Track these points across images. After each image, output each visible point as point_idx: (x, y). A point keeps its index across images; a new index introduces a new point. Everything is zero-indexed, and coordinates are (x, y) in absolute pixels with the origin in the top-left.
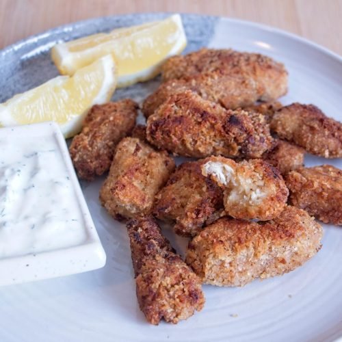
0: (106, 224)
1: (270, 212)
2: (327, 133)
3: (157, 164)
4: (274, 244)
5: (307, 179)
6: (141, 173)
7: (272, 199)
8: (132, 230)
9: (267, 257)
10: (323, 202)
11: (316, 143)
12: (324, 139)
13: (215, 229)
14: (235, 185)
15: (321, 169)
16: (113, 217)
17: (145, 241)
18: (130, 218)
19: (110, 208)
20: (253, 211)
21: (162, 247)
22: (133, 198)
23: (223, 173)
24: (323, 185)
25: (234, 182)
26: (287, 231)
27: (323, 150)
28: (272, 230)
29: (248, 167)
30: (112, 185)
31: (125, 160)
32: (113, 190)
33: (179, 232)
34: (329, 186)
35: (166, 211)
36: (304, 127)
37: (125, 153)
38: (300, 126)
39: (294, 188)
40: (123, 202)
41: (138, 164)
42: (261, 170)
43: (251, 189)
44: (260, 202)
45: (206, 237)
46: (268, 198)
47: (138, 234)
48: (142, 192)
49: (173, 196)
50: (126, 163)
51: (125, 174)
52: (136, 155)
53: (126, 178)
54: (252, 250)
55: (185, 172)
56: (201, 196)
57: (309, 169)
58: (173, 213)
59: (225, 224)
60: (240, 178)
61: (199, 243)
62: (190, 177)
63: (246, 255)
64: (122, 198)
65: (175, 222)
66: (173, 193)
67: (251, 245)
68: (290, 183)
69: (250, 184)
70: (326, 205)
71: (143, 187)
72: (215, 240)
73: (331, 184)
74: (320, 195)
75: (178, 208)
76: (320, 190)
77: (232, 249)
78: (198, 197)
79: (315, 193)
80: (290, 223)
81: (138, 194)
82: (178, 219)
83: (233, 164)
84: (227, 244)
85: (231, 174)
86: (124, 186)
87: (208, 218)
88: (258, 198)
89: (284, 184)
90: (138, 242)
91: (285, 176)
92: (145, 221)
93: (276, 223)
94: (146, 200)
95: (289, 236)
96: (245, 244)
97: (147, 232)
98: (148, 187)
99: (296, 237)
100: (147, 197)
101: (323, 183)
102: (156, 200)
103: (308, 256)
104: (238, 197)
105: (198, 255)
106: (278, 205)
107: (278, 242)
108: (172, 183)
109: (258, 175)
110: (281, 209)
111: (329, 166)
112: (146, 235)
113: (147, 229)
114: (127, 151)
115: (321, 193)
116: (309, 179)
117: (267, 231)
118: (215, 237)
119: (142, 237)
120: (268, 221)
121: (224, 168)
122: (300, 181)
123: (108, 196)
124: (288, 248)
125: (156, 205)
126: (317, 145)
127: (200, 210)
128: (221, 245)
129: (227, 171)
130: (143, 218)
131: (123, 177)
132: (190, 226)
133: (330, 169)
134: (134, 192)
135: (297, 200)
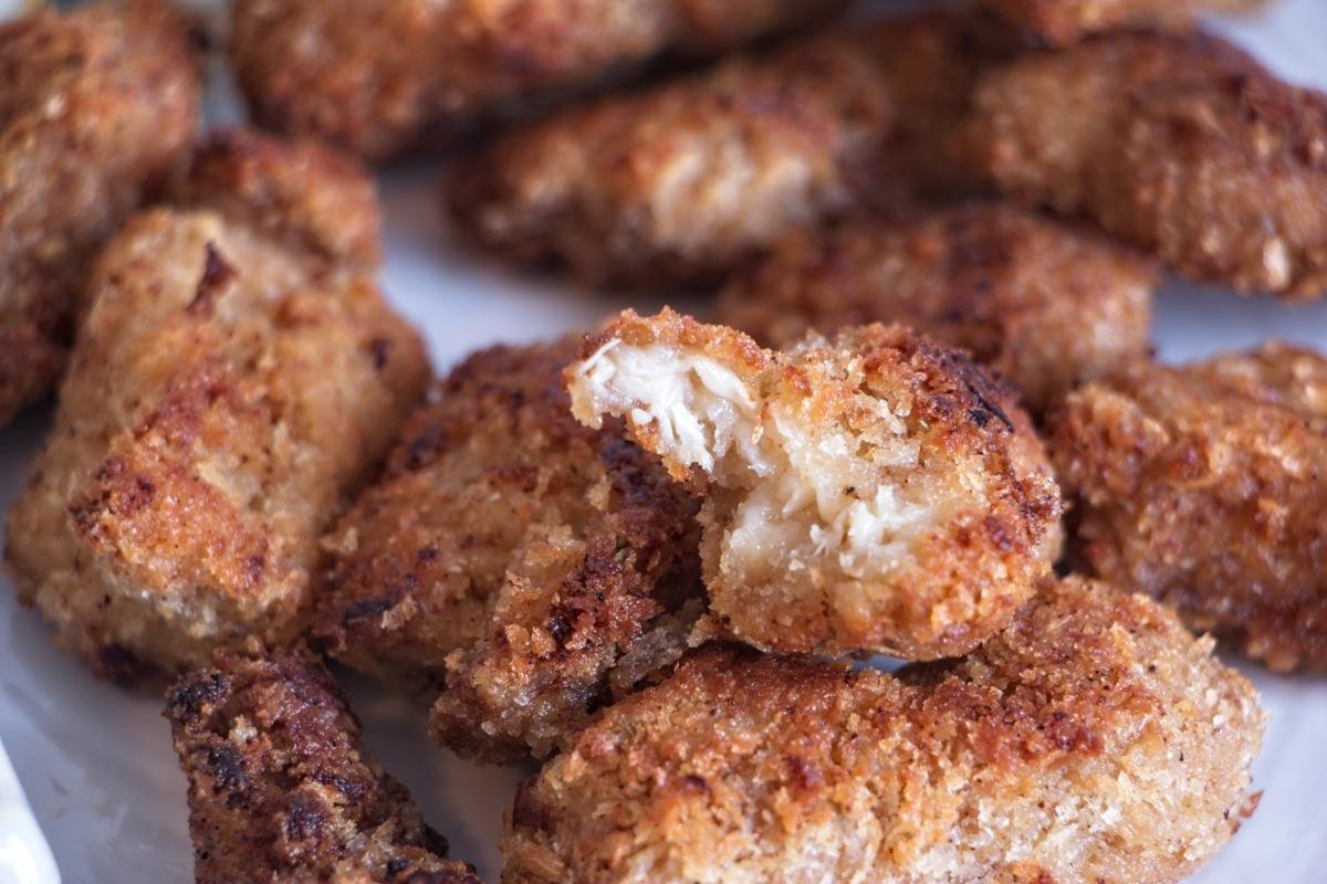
0: (46, 704)
1: (954, 610)
2: (1264, 145)
3: (328, 360)
4: (986, 789)
5: (1171, 428)
6: (237, 409)
7: (964, 539)
8: (196, 731)
9: (953, 866)
10: (1265, 554)
11: (1208, 206)
12: (1251, 180)
13: (659, 716)
14: (760, 467)
15: (1247, 372)
16: (84, 660)
17: (275, 791)
18: (184, 668)
19: (66, 616)
20: (859, 607)
21: (367, 824)
22: (202, 553)
23: (692, 407)
24: (1258, 458)
25: (750, 450)
26: (1059, 716)
27: (1250, 244)
28: (977, 713)
29: (829, 366)
30: (77, 484)
31: (148, 342)
32: (82, 511)
33: (459, 738)
34: (1292, 466)
35: (386, 621)
36: (1142, 132)
37: (145, 304)
38: (1121, 128)
39: (1100, 482)
40: (144, 578)
41: (222, 360)
42: (904, 381)
43: (850, 491)
44: (895, 559)
45: (613, 759)
46: (942, 534)
47: (234, 750)
48: (249, 518)
49: (425, 537)
50: (148, 361)
51: (152, 420)
52: (209, 312)
53: (155, 440)
54: (866, 825)
55: (489, 401)
56: (579, 535)
57: (1183, 375)
58: (427, 633)
59: (714, 686)
60: (784, 429)
61: (573, 790)
62: (515, 430)
63: (833, 853)
64: (135, 555)
65: (435, 680)
66: (425, 520)
67: (861, 798)
68: (1074, 453)
69: (842, 462)
70: (1282, 571)
71: (255, 488)
72: (661, 777)
73: (1302, 455)
74: (1245, 515)
75: (452, 601)
76: (1246, 488)
77: (759, 822)
78: (563, 542)
79: (1218, 502)
80: (1080, 673)
81: (224, 528)
82: (452, 662)
83: (740, 352)
84: (731, 795)
85: (737, 408)
86: (146, 488)
87: (620, 653)
88: (888, 538)
89: (1040, 459)
90: (237, 799)
91: (1046, 415)
92: (270, 679)
93: (998, 674)
94: (272, 560)
95: (1072, 745)
96: (826, 792)
97: (283, 743)
98: (283, 490)
99: (1109, 746)
100: (277, 544)
101: (1261, 446)
102: (326, 561)
103: (1179, 856)
104: (779, 537)
105: (568, 863)
106: (1000, 571)
107: (1012, 781)
108: (415, 465)
109: (882, 408)
110: (1021, 592)
111: (1294, 354)
112: (279, 758)
113: (279, 725)
114: (155, 290)
115: (1250, 507)
116: (1183, 426)
117: (950, 720)
118: (662, 756)
119: (254, 768)
120: (950, 664)
121: (694, 379)
122: (1132, 441)
123: (56, 546)
124: (1066, 811)
125: (332, 586)
126: (1218, 219)
127: (576, 613)
128: (698, 804)
129: (715, 397)
130: (260, 665)
131: (139, 435)
132: (523, 700)
133: (1302, 370)
134: (202, 520)
135: (1119, 545)
